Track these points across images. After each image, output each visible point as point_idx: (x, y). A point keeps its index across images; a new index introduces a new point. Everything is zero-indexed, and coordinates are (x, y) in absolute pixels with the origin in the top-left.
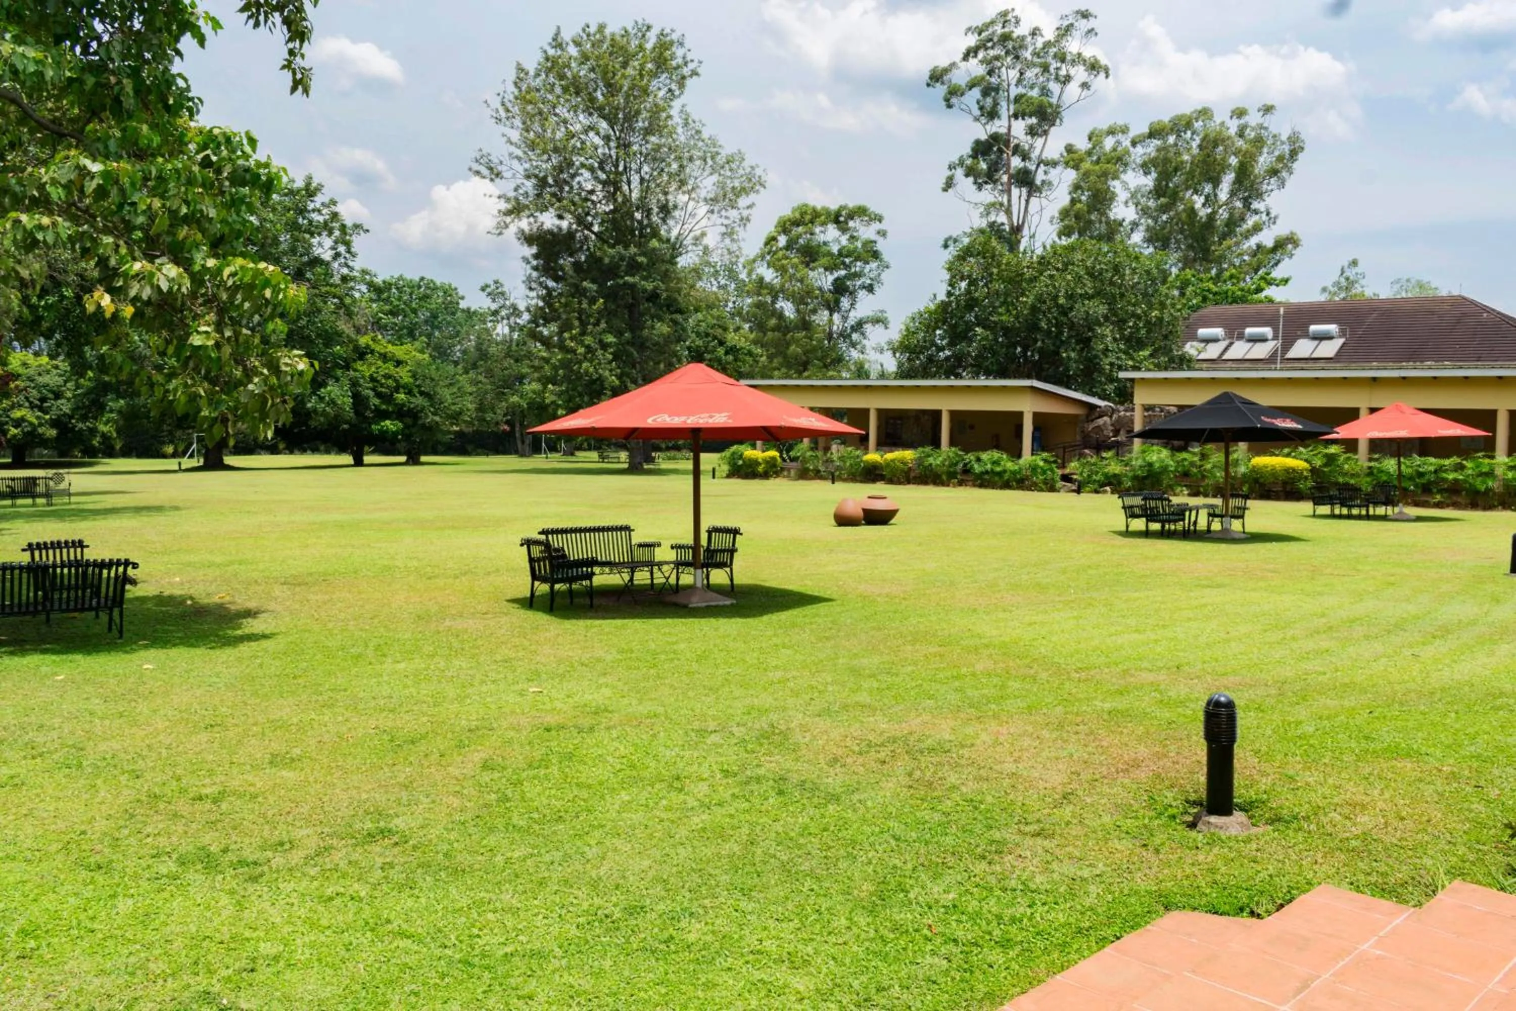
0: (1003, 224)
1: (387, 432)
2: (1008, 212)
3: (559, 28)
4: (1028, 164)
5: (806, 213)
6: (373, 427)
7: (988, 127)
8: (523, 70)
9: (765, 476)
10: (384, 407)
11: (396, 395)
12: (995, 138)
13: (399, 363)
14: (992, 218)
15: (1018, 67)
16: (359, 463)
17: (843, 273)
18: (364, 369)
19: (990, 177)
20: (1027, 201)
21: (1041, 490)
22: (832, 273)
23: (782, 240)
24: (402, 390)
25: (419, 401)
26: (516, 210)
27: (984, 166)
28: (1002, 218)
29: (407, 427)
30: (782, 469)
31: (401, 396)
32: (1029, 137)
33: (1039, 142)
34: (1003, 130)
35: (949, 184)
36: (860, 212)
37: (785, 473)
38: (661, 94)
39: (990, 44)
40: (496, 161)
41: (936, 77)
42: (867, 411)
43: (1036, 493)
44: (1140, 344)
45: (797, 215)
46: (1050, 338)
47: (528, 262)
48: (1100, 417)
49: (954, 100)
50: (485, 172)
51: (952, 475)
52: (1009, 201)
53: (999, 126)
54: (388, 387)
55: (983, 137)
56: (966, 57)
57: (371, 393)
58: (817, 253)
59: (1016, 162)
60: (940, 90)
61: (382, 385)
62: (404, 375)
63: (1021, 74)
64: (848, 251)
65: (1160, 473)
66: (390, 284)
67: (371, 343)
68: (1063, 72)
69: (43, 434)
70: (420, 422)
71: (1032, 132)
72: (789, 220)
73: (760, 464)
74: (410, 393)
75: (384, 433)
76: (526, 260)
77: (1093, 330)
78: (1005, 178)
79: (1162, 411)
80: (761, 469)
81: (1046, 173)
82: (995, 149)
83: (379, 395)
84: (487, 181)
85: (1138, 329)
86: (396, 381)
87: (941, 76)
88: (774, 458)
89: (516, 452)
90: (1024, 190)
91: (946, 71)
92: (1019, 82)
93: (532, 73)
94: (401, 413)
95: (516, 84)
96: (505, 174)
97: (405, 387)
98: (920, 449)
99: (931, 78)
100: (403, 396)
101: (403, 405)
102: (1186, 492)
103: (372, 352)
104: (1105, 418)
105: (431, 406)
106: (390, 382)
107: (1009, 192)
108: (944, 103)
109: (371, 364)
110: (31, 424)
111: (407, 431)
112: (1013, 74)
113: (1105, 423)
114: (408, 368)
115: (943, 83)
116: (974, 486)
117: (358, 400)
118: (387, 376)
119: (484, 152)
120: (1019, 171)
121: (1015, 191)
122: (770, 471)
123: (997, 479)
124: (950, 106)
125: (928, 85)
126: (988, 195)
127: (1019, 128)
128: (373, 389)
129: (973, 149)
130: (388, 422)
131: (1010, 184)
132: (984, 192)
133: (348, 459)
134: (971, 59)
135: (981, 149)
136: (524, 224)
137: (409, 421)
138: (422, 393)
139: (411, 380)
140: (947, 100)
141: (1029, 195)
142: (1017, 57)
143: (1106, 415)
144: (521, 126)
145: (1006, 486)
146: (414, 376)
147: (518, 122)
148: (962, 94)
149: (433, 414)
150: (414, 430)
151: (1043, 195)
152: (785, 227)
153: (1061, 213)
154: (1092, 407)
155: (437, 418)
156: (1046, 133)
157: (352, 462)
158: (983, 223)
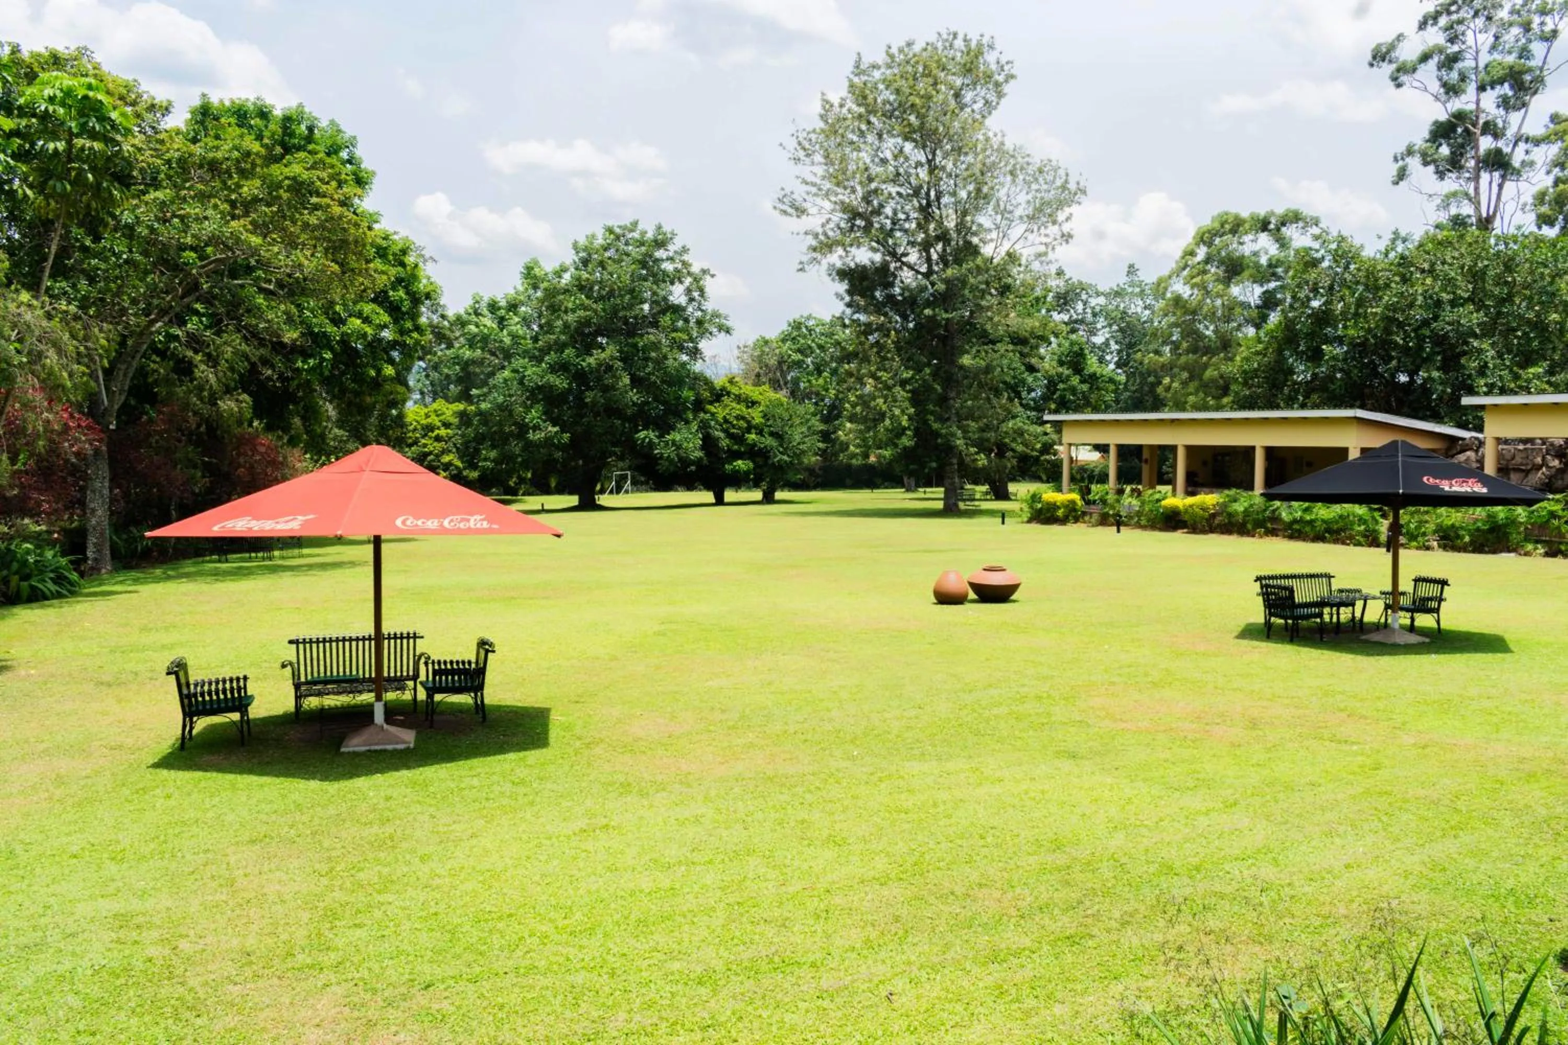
0: (1469, 216)
1: (738, 471)
2: (1476, 203)
3: (859, 54)
4: (1501, 144)
5: (1226, 222)
6: (727, 466)
7: (1449, 105)
8: (827, 102)
9: (1063, 521)
10: (736, 447)
11: (747, 435)
12: (1460, 116)
13: (753, 404)
14: (1453, 211)
15: (1493, 30)
16: (720, 501)
17: (1273, 285)
18: (719, 410)
19: (1455, 163)
20: (1501, 187)
21: (1358, 544)
22: (1262, 286)
23: (1202, 252)
24: (753, 431)
25: (769, 441)
26: (826, 246)
27: (1445, 150)
28: (1467, 209)
29: (757, 466)
30: (1084, 513)
31: (752, 437)
32: (1502, 111)
33: (1515, 118)
34: (1472, 107)
35: (1402, 175)
36: (1294, 217)
37: (1087, 518)
38: (976, 107)
39: (1453, 8)
40: (800, 199)
41: (1380, 56)
42: (1173, 449)
43: (1352, 547)
44: (1527, 360)
45: (1217, 225)
46: (1407, 355)
47: (842, 299)
48: (1463, 451)
49: (1404, 78)
50: (790, 210)
51: (1259, 524)
52: (1477, 189)
53: (1465, 102)
54: (740, 428)
55: (1443, 117)
56: (1423, 25)
57: (722, 435)
58: (1241, 265)
59: (1486, 143)
60: (1387, 69)
61: (734, 426)
62: (756, 416)
63: (1497, 38)
64: (1278, 260)
65: (1506, 525)
66: (800, 323)
67: (727, 385)
68: (1549, 27)
69: (467, 477)
70: (770, 462)
71: (1505, 103)
72: (1209, 232)
73: (1059, 508)
74: (760, 433)
75: (736, 472)
76: (838, 295)
77: (1466, 343)
78: (1472, 163)
79: (1544, 443)
80: (1060, 513)
81: (1527, 152)
82: (1459, 130)
83: (730, 436)
84: (795, 218)
85: (1530, 340)
86: (748, 422)
87: (1388, 52)
88: (1073, 502)
89: (903, 486)
90: (1496, 175)
91: (1392, 47)
92: (1493, 48)
93: (836, 104)
94: (753, 453)
95: (822, 116)
96: (811, 211)
97: (756, 427)
98: (1227, 492)
99: (1374, 58)
100: (753, 436)
101: (754, 445)
102: (1542, 551)
103: (728, 394)
104: (1468, 453)
105: (781, 445)
106: (743, 424)
107: (1477, 178)
108: (1392, 84)
109: (726, 406)
110: (457, 467)
111: (758, 470)
112: (1486, 40)
113: (1468, 459)
114: (761, 409)
115: (1390, 62)
116: (1284, 537)
117: (709, 443)
118: (739, 418)
119: (788, 191)
120: (1489, 153)
121: (1485, 177)
122: (1072, 515)
123: (1308, 529)
124: (1399, 86)
125: (1372, 65)
126: (1451, 183)
127: (1489, 101)
128: (725, 431)
129: (1431, 132)
130: (740, 462)
131: (1478, 170)
132: (1447, 181)
133: (709, 497)
134: (1429, 27)
135: (1442, 132)
136: (836, 258)
137: (760, 461)
138: (772, 434)
139: (763, 421)
140: (1394, 79)
141: (1503, 177)
142: (1489, 18)
143: (1471, 449)
144: (823, 160)
145: (1319, 538)
146: (765, 416)
147: (818, 158)
148: (1414, 70)
149: (781, 453)
150: (765, 469)
151: (1525, 176)
152: (1205, 238)
153: (1535, 198)
154: (1453, 439)
155: (785, 458)
156: (1524, 105)
157: (714, 501)
158: (1443, 217)
